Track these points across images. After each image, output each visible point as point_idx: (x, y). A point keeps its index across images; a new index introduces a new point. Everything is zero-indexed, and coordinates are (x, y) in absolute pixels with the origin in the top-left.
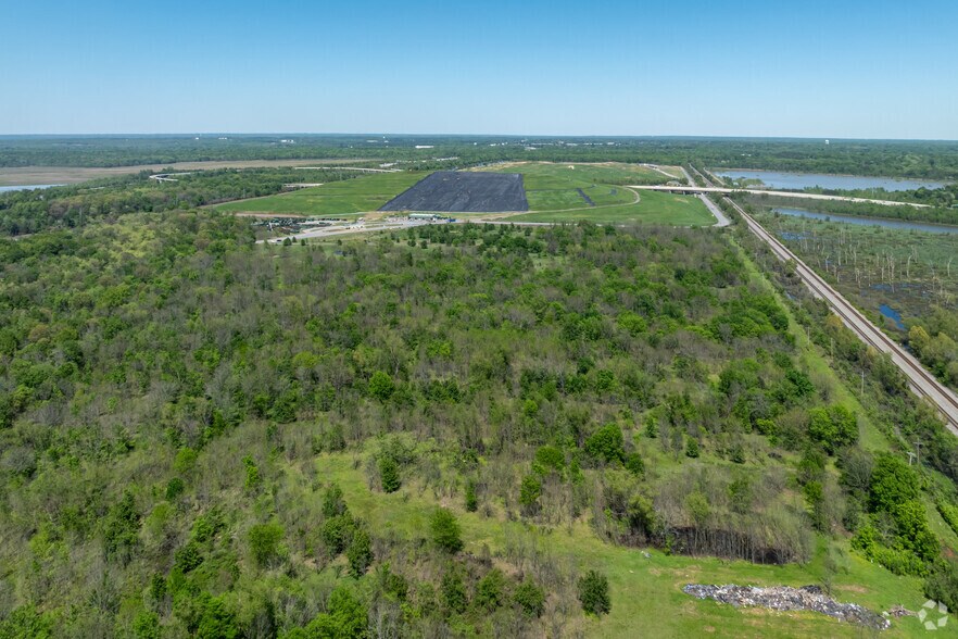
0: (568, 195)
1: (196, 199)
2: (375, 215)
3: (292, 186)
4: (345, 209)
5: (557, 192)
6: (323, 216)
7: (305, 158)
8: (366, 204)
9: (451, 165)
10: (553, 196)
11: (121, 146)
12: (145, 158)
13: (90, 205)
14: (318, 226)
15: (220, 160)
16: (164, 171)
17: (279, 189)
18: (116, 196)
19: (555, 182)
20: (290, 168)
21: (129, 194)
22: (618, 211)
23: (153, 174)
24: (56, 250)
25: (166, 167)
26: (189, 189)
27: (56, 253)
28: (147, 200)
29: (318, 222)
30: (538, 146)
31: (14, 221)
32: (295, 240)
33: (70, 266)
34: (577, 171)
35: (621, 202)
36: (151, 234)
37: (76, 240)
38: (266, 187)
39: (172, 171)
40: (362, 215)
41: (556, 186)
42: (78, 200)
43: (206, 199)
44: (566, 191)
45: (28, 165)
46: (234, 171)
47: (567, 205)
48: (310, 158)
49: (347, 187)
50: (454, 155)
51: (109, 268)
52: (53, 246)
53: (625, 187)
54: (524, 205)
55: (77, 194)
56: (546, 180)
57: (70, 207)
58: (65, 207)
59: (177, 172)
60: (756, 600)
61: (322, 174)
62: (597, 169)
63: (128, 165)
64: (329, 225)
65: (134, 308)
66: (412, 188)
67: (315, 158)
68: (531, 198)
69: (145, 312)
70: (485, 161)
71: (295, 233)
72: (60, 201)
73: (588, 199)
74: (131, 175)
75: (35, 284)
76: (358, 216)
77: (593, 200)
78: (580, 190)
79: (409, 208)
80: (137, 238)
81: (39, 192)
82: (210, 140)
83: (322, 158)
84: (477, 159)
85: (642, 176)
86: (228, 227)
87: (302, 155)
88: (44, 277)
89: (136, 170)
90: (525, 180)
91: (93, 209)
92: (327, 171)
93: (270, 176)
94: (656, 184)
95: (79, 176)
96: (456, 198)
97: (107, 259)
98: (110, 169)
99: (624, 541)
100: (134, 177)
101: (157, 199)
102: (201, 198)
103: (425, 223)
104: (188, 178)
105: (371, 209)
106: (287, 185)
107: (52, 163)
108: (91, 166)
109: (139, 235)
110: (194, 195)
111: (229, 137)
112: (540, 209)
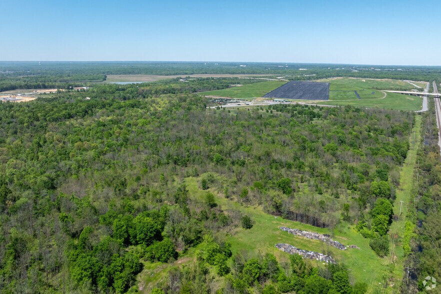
0: (348, 94)
1: (193, 89)
2: (260, 99)
3: (234, 85)
4: (248, 95)
5: (345, 92)
6: (238, 99)
7: (247, 73)
8: (258, 94)
9: (309, 78)
10: (342, 94)
11: (175, 67)
12: (181, 72)
13: (152, 90)
14: (235, 102)
15: (211, 73)
16: (187, 78)
17: (227, 87)
18: (163, 87)
19: (345, 87)
20: (236, 78)
21: (167, 86)
22: (371, 102)
23: (181, 79)
24: (133, 106)
25: (187, 76)
26: (191, 86)
27: (133, 107)
28: (174, 89)
29: (235, 101)
30: (360, 70)
31: (125, 95)
32: (222, 108)
33: (135, 112)
34: (366, 83)
35: (375, 98)
36: (167, 102)
37: (141, 103)
38: (222, 86)
39: (189, 78)
40: (255, 99)
41: (345, 89)
42: (148, 88)
43: (197, 90)
44: (349, 92)
45: (138, 74)
46: (213, 79)
47: (348, 98)
48: (249, 73)
49: (252, 87)
50: (315, 73)
51: (148, 113)
52: (132, 105)
53: (382, 91)
54: (327, 97)
55: (149, 86)
56: (341, 86)
57: (145, 91)
58: (143, 90)
59: (192, 78)
60: (302, 234)
61: (249, 81)
62: (377, 82)
63: (174, 75)
64: (239, 102)
65: (149, 127)
66: (279, 88)
67: (251, 73)
68: (331, 94)
69: (152, 129)
70: (327, 77)
71: (224, 105)
72: (142, 88)
73: (358, 96)
74: (173, 79)
75: (123, 117)
76: (253, 99)
77: (361, 97)
78: (356, 92)
79: (276, 97)
80: (162, 103)
81: (137, 84)
82: (211, 64)
83: (254, 73)
84: (324, 76)
85: (400, 86)
86: (197, 101)
87: (246, 72)
88: (126, 115)
89: (175, 77)
90: (331, 86)
91: (153, 92)
92: (253, 79)
93: (226, 81)
94: (405, 91)
95: (154, 79)
96: (297, 93)
97: (148, 110)
98: (167, 76)
99: (273, 213)
100: (174, 80)
101: (177, 89)
102: (194, 90)
103: (279, 103)
104: (193, 81)
105: (260, 97)
106: (232, 85)
107: (146, 73)
108: (161, 75)
109: (162, 102)
110: (192, 88)
111: (219, 63)
112: (333, 99)
